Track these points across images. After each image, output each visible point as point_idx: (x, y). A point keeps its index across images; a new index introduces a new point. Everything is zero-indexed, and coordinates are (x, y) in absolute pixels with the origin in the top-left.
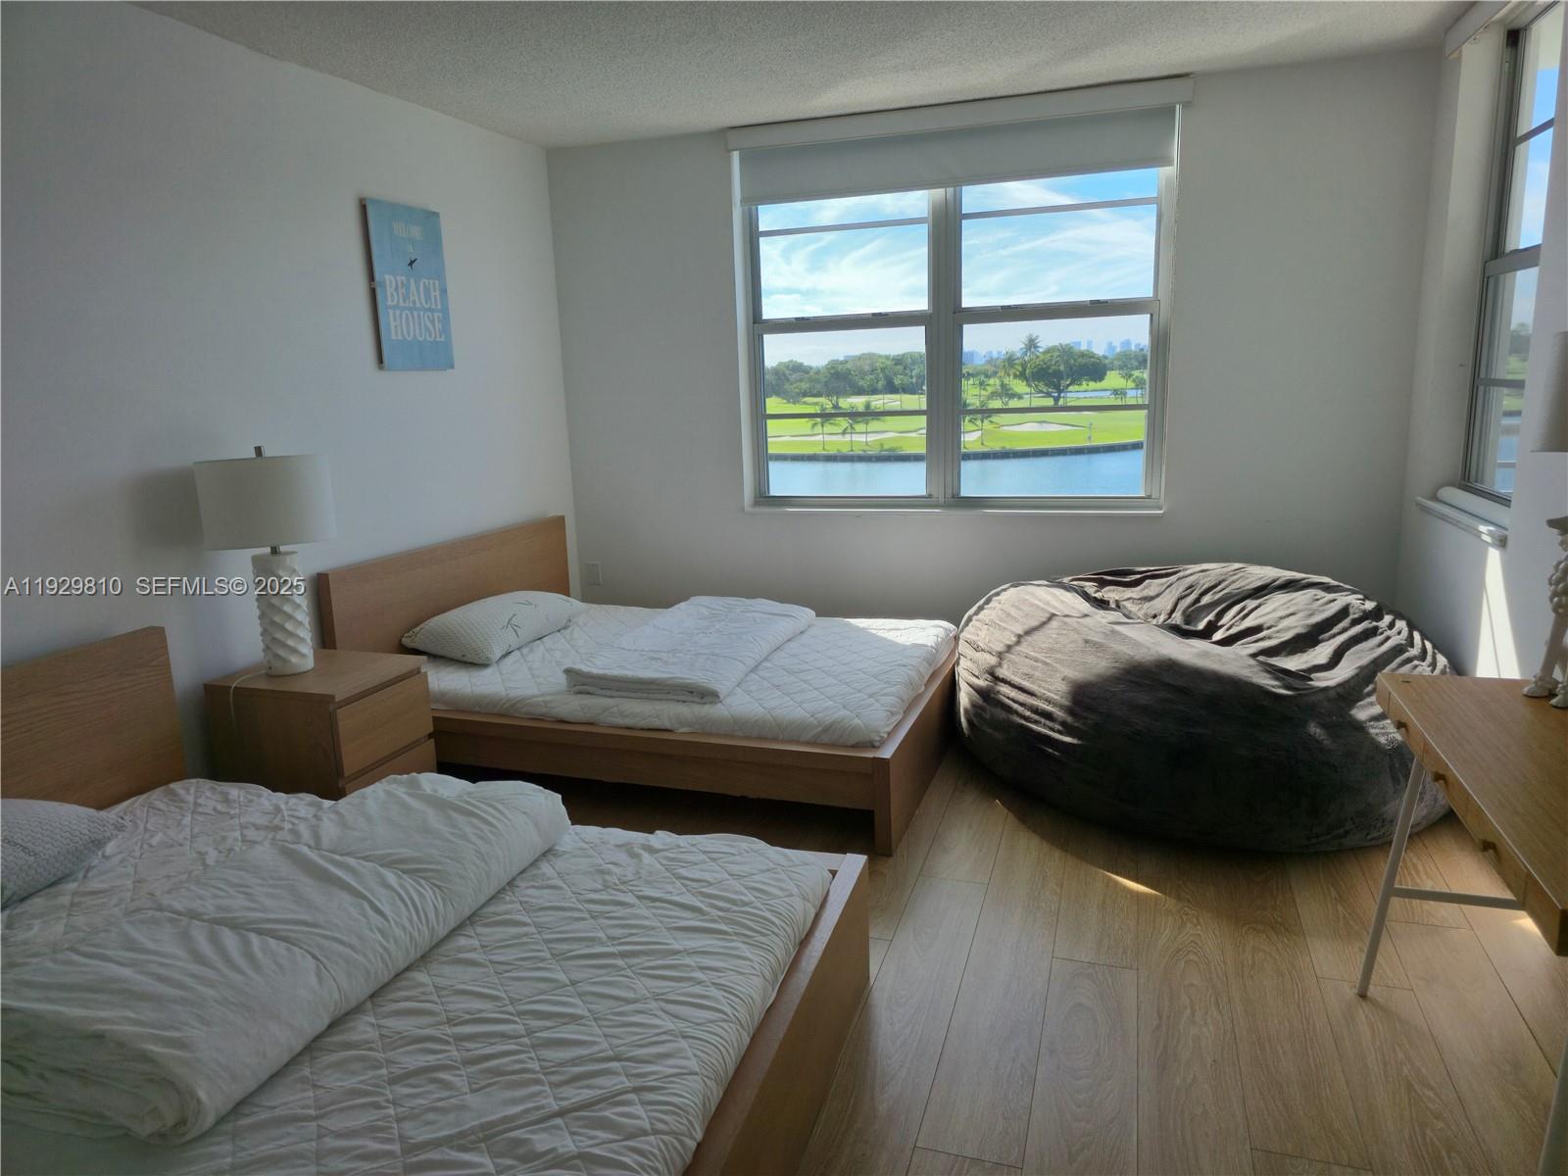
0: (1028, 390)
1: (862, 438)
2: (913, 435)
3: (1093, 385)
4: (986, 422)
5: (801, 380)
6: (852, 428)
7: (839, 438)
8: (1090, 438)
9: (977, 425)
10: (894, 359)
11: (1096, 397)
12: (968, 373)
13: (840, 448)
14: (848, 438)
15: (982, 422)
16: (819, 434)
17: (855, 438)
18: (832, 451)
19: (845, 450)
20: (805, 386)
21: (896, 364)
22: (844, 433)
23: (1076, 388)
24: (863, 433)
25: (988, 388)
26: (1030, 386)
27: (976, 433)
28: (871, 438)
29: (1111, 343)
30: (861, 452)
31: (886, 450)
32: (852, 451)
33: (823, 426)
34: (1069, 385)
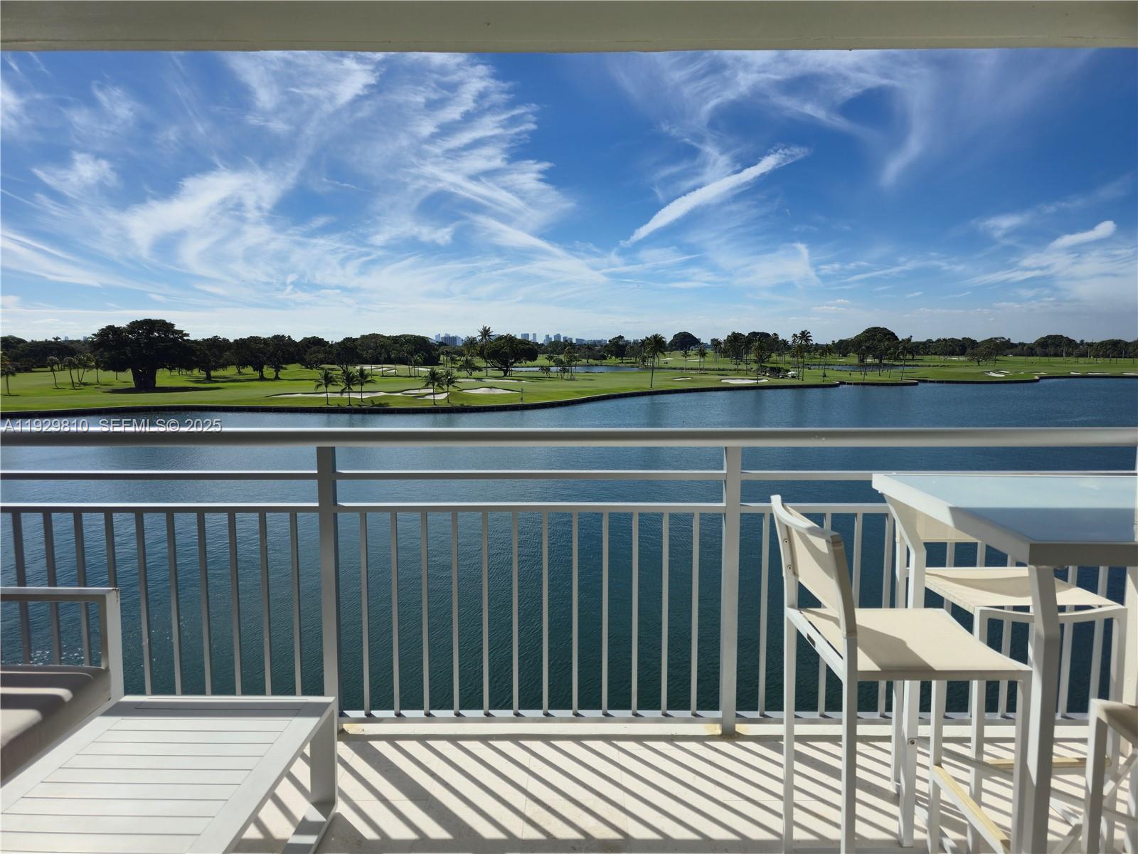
0: (485, 365)
1: (358, 396)
2: (399, 394)
3: (529, 363)
4: (451, 387)
5: (318, 352)
6: (349, 388)
7: (338, 395)
8: (522, 399)
9: (442, 389)
10: (393, 339)
11: (530, 371)
12: (446, 351)
13: (340, 403)
14: (346, 396)
15: (448, 386)
16: (324, 393)
17: (353, 395)
18: (333, 405)
19: (345, 405)
20: (321, 356)
21: (395, 343)
22: (342, 392)
23: (518, 365)
24: (360, 392)
25: (458, 362)
26: (487, 362)
27: (444, 394)
28: (365, 396)
29: (548, 336)
30: (357, 407)
31: (377, 405)
32: (350, 405)
33: (326, 387)
34: (513, 363)
